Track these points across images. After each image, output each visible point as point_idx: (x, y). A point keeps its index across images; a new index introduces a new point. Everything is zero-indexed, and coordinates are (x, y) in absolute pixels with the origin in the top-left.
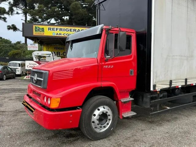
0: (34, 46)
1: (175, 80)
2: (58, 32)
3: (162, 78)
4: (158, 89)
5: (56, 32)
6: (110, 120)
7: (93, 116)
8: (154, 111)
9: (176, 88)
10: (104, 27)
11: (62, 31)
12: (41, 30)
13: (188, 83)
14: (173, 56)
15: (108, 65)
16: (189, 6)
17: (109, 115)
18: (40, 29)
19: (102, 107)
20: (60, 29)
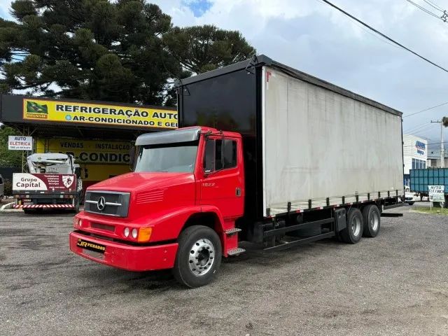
0: (23, 141)
1: (294, 202)
2: (78, 113)
3: (277, 199)
4: (273, 214)
5: (72, 114)
6: (212, 258)
7: (191, 254)
8: (269, 246)
9: (296, 214)
10: (203, 132)
11: (86, 112)
12: (40, 110)
13: (313, 207)
14: (291, 169)
15: (208, 182)
16: (311, 99)
17: (211, 252)
18: (40, 108)
19: (202, 240)
20: (82, 108)
